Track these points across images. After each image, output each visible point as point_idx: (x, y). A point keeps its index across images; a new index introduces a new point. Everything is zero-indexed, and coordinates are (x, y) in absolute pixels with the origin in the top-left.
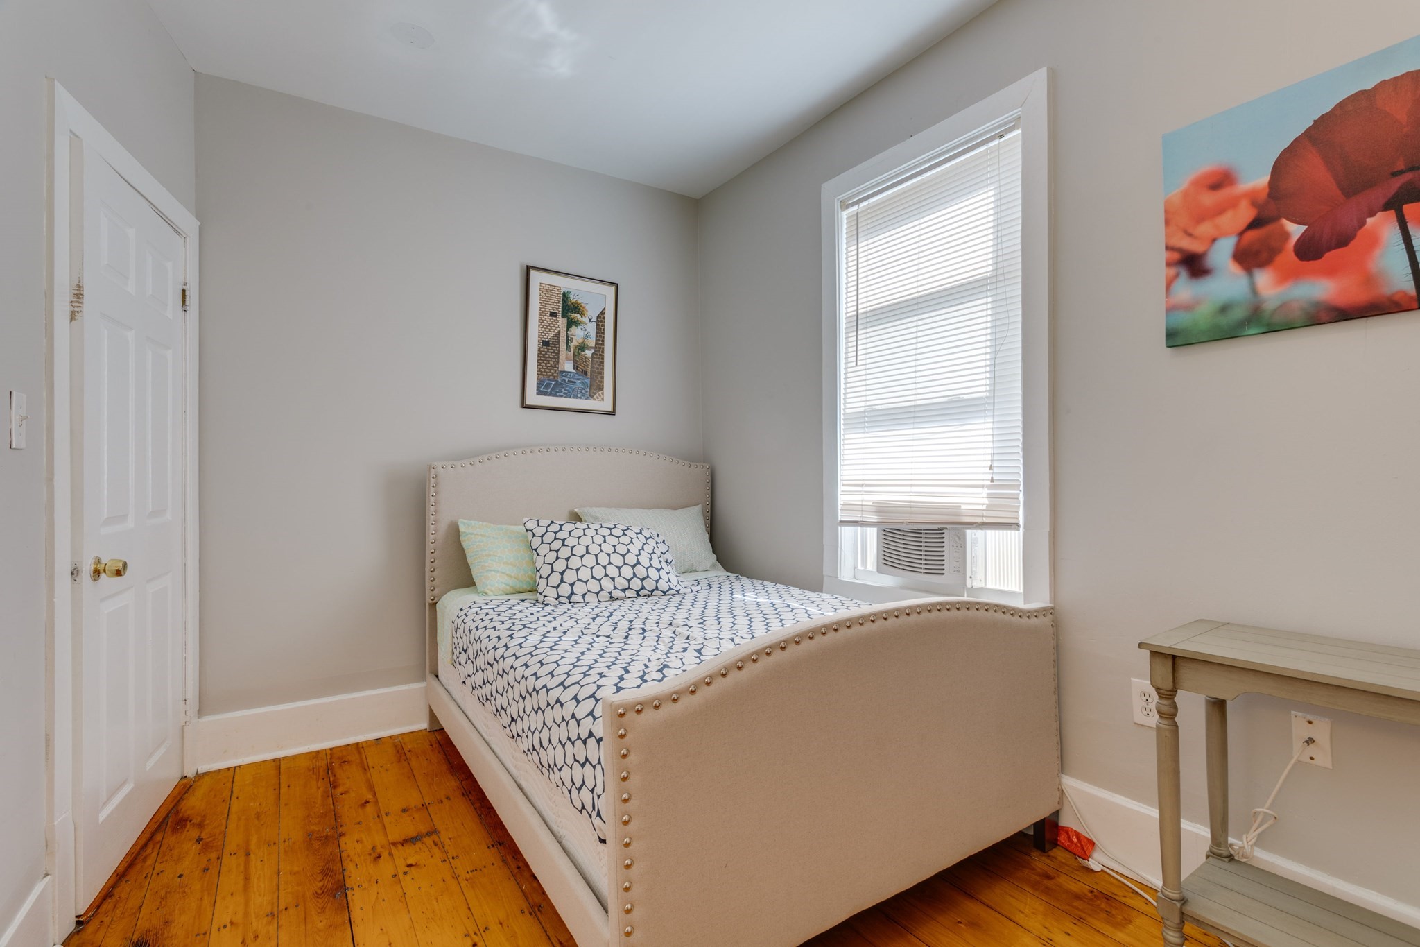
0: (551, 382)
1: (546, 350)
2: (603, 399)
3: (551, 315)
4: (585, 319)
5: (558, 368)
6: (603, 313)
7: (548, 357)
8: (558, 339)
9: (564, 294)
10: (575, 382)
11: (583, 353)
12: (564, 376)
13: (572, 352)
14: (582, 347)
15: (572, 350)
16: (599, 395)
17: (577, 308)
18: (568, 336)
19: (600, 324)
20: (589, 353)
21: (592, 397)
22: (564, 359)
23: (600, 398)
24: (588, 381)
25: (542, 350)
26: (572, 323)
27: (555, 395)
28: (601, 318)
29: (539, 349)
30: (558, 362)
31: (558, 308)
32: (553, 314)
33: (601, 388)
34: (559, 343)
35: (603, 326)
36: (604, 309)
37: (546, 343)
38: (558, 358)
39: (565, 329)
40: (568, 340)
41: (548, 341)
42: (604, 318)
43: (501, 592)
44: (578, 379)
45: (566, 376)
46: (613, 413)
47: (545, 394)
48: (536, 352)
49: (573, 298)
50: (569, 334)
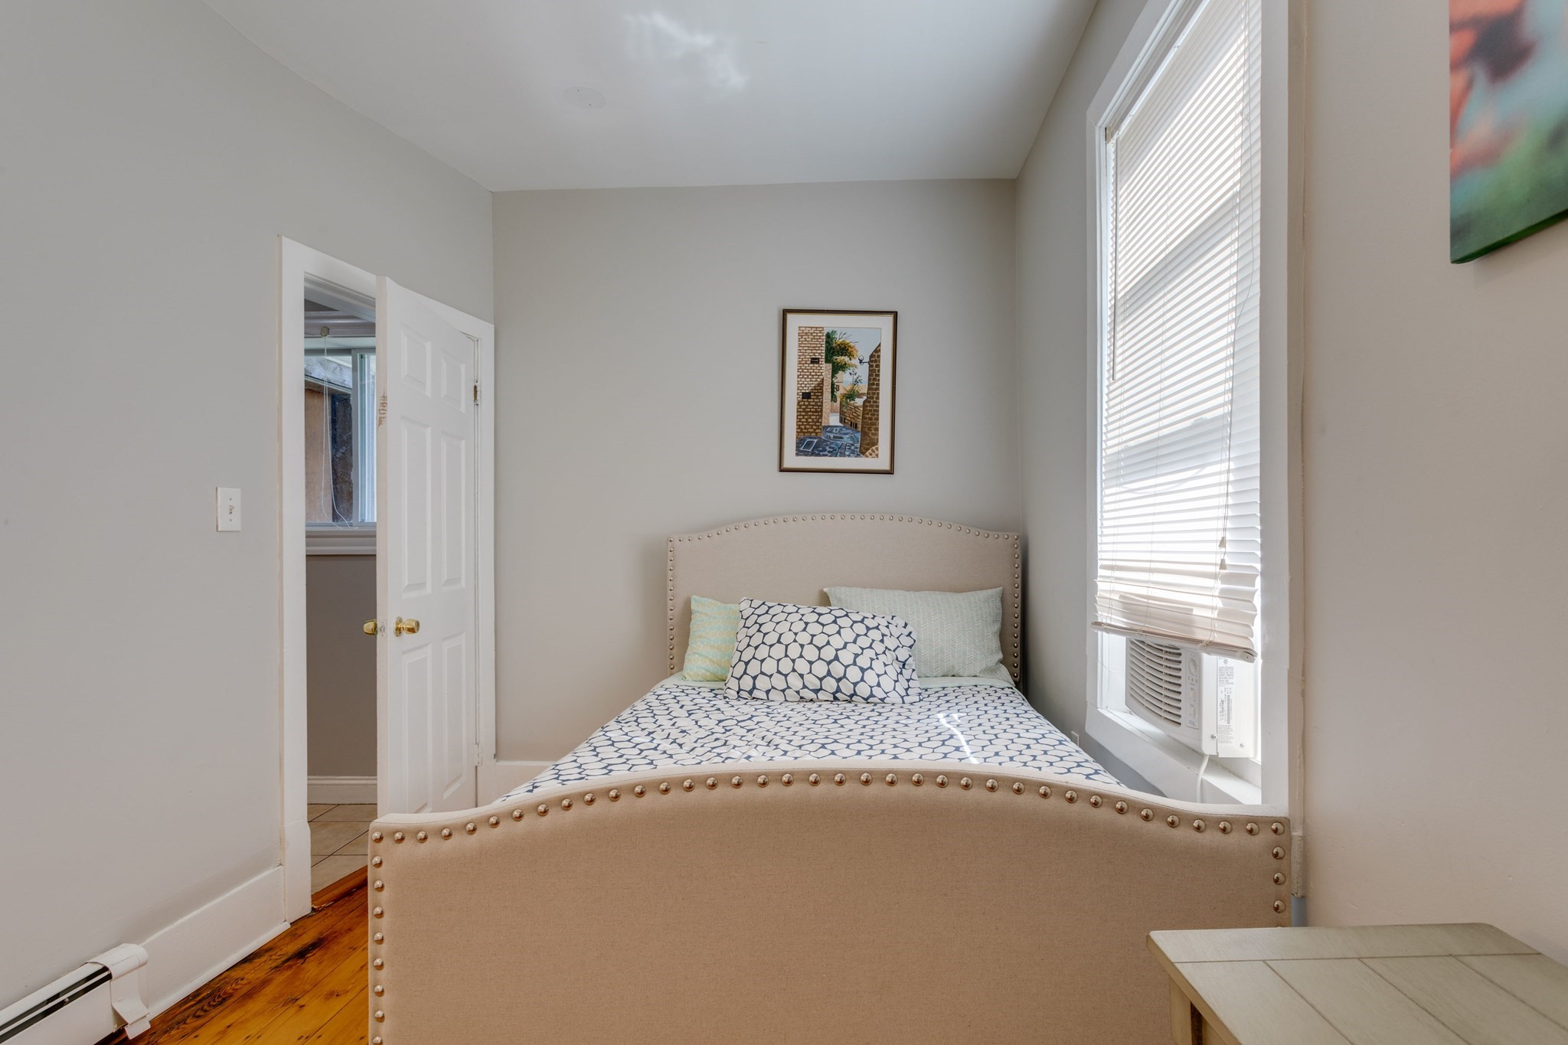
0: (812, 440)
1: (806, 403)
2: (877, 455)
3: (812, 362)
4: (855, 361)
5: (821, 423)
6: (877, 350)
7: (810, 411)
8: (822, 388)
9: (828, 336)
10: (842, 438)
11: (852, 402)
12: (828, 432)
13: (838, 402)
14: (851, 395)
15: (839, 400)
16: (873, 451)
17: (845, 350)
18: (833, 384)
19: (874, 364)
20: (859, 402)
21: (864, 454)
22: (829, 411)
23: (874, 455)
24: (859, 436)
25: (801, 403)
26: (837, 368)
27: (818, 455)
28: (875, 359)
29: (799, 402)
30: (821, 416)
31: (821, 353)
32: (815, 361)
33: (875, 443)
34: (822, 393)
35: (878, 366)
36: (880, 345)
37: (806, 396)
38: (821, 411)
39: (830, 376)
40: (834, 389)
41: (809, 393)
42: (879, 356)
43: (700, 678)
44: (846, 434)
45: (831, 432)
46: (891, 472)
47: (806, 454)
48: (795, 407)
49: (839, 339)
50: (835, 380)
